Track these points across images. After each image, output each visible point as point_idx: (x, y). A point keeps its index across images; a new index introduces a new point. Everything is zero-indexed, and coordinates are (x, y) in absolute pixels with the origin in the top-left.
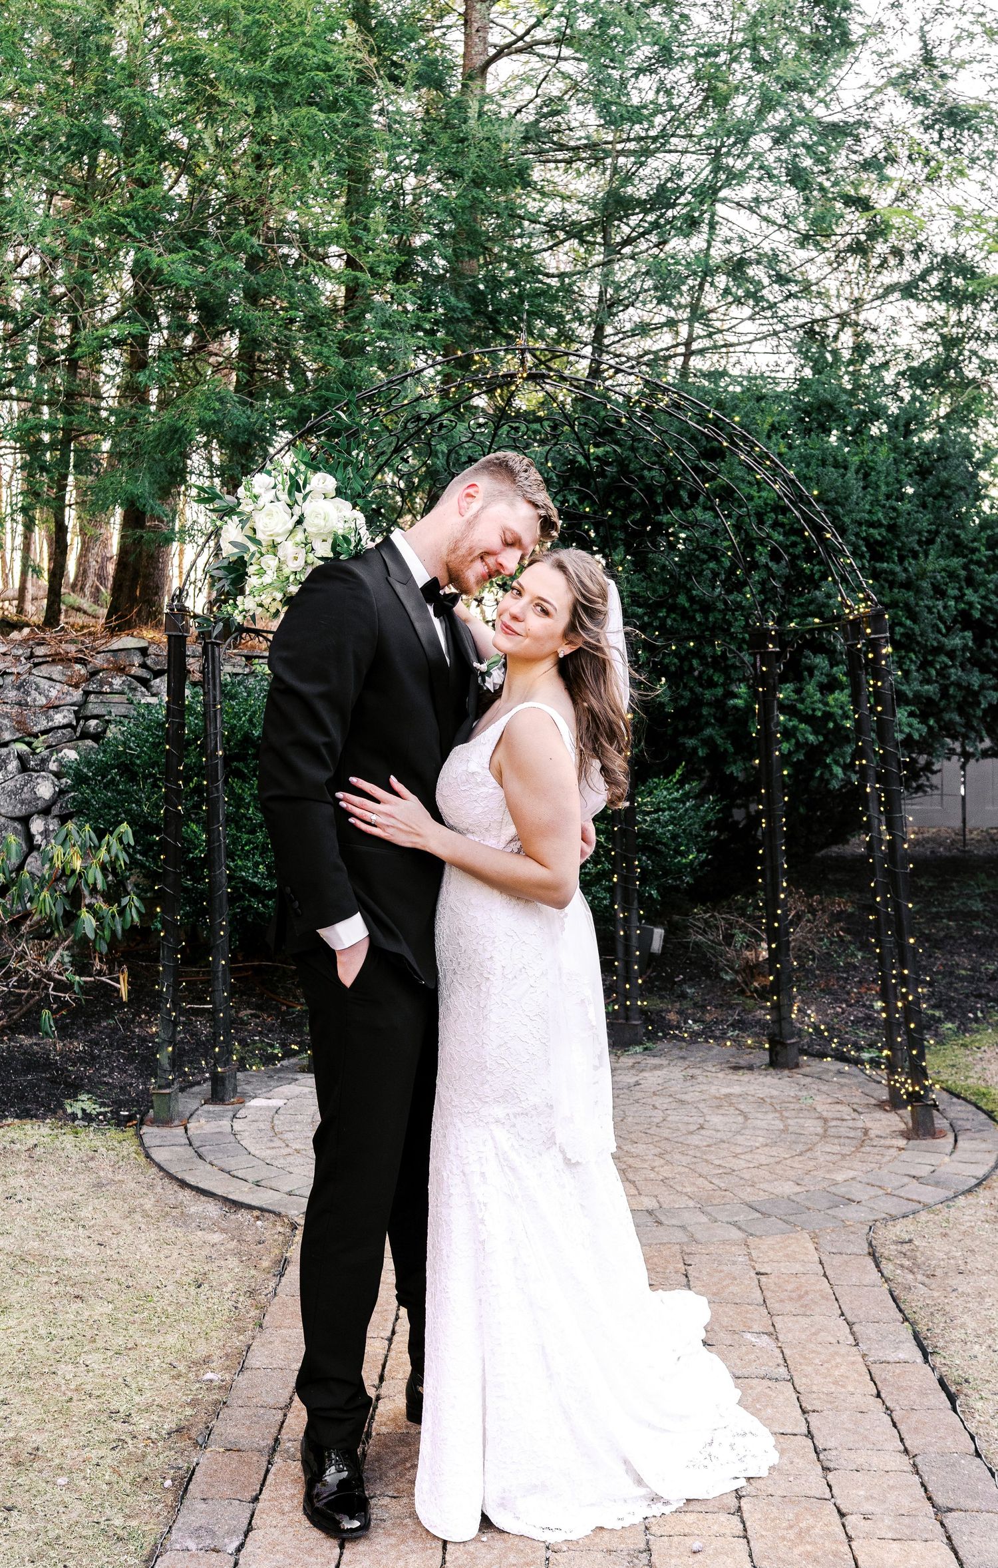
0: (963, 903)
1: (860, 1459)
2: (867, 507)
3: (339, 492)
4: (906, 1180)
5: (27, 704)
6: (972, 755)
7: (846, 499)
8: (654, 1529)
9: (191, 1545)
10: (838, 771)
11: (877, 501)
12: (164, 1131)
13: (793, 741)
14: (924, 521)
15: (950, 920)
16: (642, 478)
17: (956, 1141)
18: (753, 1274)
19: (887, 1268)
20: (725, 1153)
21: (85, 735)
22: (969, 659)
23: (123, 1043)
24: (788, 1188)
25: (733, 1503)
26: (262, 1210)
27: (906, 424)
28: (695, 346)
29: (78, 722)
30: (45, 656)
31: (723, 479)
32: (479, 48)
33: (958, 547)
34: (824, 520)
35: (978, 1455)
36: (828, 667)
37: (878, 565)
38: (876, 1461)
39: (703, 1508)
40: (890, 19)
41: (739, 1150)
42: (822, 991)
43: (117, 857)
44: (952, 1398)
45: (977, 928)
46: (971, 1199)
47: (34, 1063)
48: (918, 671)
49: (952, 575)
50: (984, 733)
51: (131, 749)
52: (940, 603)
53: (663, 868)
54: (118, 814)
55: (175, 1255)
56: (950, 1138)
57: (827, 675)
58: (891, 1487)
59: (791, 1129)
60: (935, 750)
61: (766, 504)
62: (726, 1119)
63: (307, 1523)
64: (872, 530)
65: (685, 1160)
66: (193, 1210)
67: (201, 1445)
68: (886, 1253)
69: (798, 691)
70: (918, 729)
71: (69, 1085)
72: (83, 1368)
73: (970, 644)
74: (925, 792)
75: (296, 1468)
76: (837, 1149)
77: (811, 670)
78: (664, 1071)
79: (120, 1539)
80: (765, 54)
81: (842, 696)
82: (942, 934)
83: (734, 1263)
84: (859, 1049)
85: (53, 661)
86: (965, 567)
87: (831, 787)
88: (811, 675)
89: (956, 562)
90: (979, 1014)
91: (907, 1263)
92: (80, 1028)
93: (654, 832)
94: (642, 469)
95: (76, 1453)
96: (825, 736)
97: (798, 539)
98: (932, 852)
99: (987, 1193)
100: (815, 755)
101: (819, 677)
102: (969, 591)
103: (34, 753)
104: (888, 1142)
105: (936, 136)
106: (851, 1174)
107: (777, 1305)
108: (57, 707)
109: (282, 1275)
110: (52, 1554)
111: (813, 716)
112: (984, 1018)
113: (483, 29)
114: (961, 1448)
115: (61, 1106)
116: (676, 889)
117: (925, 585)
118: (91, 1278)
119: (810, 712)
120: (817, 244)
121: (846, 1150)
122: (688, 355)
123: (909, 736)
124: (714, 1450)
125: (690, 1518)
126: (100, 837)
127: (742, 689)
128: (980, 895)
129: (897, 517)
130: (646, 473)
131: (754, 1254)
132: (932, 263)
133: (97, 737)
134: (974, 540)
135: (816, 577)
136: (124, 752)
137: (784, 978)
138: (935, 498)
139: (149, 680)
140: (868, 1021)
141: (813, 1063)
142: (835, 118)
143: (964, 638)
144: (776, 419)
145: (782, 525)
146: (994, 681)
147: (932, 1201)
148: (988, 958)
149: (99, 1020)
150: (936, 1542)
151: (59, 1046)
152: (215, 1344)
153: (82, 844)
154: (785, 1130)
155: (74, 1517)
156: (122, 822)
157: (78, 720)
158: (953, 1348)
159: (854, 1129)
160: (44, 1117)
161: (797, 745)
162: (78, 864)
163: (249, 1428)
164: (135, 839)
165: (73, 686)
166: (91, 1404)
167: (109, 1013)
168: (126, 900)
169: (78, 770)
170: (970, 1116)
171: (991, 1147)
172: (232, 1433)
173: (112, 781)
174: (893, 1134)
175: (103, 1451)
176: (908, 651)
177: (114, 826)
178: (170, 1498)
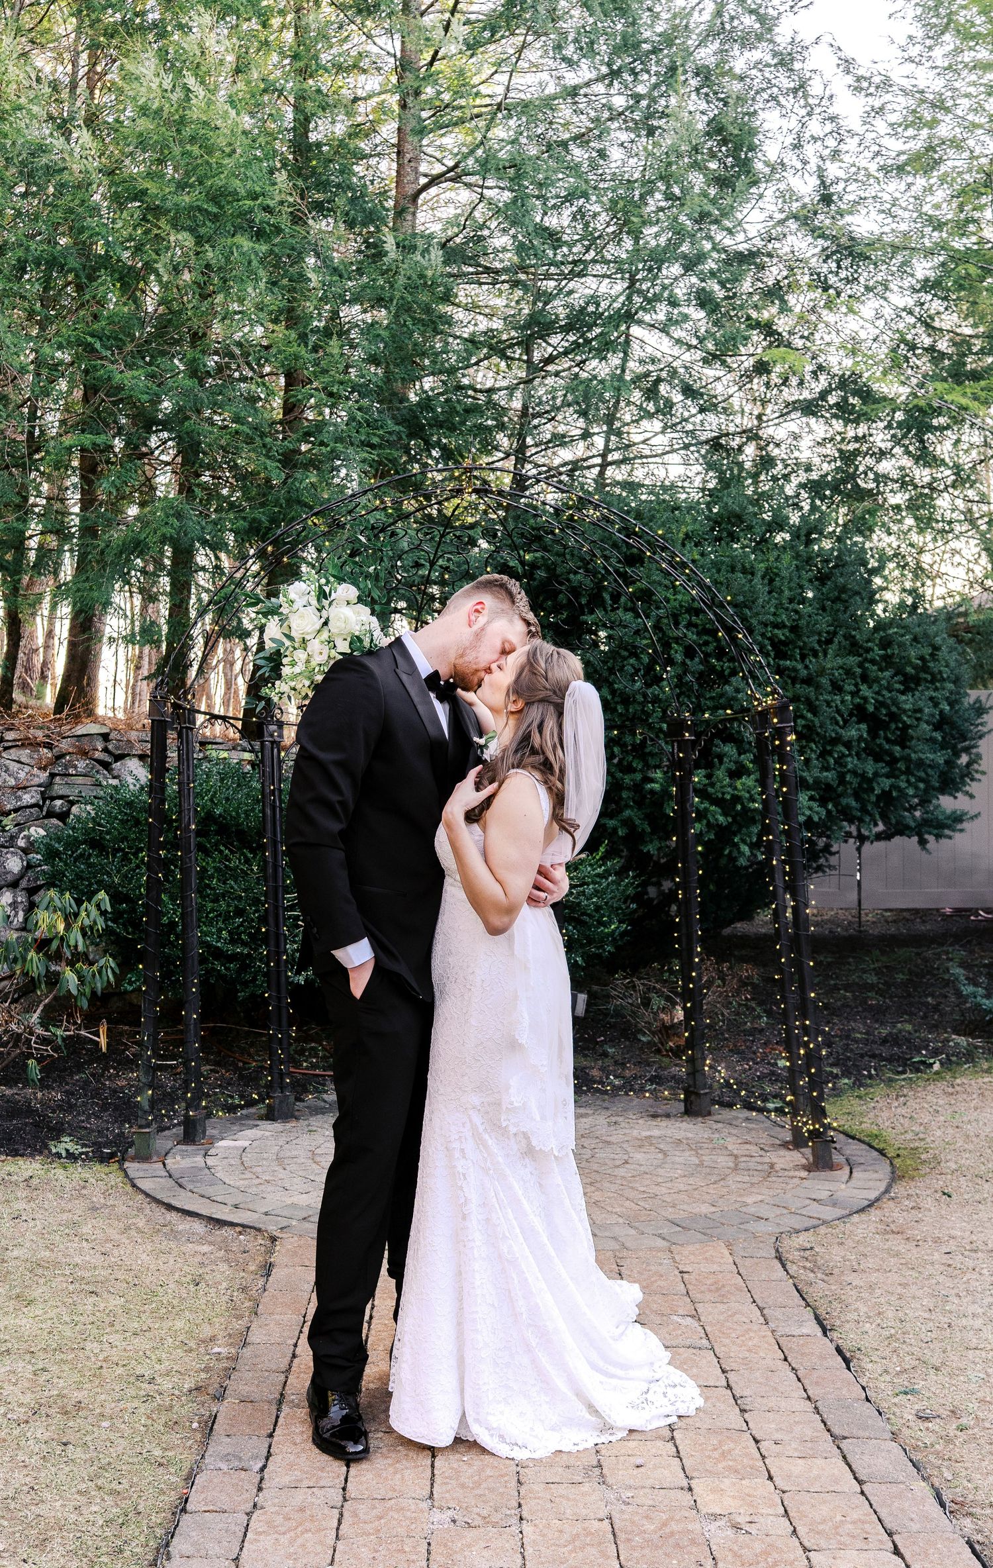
0: (860, 977)
1: (772, 1403)
2: (772, 610)
3: (360, 600)
4: (808, 1202)
6: (867, 838)
7: (754, 602)
8: (603, 1452)
9: (224, 1466)
10: (745, 849)
11: (781, 604)
12: (145, 1166)
13: (705, 822)
14: (823, 623)
15: (846, 991)
16: (568, 580)
17: (851, 1172)
18: (677, 1272)
19: (792, 1269)
20: (648, 1182)
21: (50, 814)
22: (864, 750)
23: (97, 1094)
24: (705, 1209)
25: (668, 1434)
26: (243, 1226)
27: (807, 533)
28: (610, 458)
29: (44, 802)
30: (14, 740)
31: (644, 584)
32: (411, 178)
33: (854, 647)
34: (735, 622)
35: (868, 1400)
36: (736, 755)
37: (781, 662)
38: (784, 1404)
39: (643, 1438)
40: (791, 159)
41: (660, 1180)
42: (731, 1050)
43: (95, 922)
44: (847, 1362)
45: (872, 999)
46: (863, 1216)
47: (16, 1110)
48: (817, 759)
49: (849, 672)
50: (877, 817)
51: (102, 825)
52: (838, 697)
53: (587, 938)
54: (90, 885)
55: (172, 1262)
56: (847, 1170)
57: (736, 762)
58: (797, 1423)
59: (706, 1164)
60: (833, 831)
61: (681, 606)
62: (648, 1156)
63: (317, 1451)
64: (776, 631)
65: (613, 1188)
66: (181, 1228)
67: (219, 1397)
68: (791, 1258)
69: (709, 776)
70: (818, 813)
71: (51, 1129)
72: (107, 1345)
73: (865, 735)
74: (824, 872)
75: (303, 1413)
76: (747, 1179)
77: (720, 757)
78: (590, 1119)
79: (160, 1465)
80: (676, 190)
81: (748, 781)
82: (839, 1003)
83: (661, 1264)
84: (765, 1100)
85: (22, 745)
86: (860, 665)
87: (738, 864)
88: (721, 762)
89: (852, 660)
90: (873, 1072)
91: (808, 1265)
92: (55, 1081)
93: (579, 904)
94: (569, 573)
95: (113, 1405)
96: (734, 818)
97: (710, 639)
98: (831, 932)
99: (879, 1212)
100: (724, 835)
101: (728, 764)
102: (864, 687)
103: (4, 831)
104: (792, 1173)
105: (834, 265)
106: (760, 1198)
107: (698, 1295)
108: (25, 788)
109: (269, 1275)
110: (107, 1475)
111: (723, 799)
112: (879, 1075)
113: (416, 160)
114: (854, 1395)
115: (46, 1146)
116: (599, 956)
117: (824, 681)
118: (99, 1279)
119: (720, 795)
120: (723, 363)
121: (755, 1180)
122: (604, 466)
123: (810, 818)
124: (650, 1396)
125: (632, 1444)
126: (79, 903)
127: (658, 775)
128: (874, 969)
129: (800, 619)
130: (572, 576)
131: (677, 1258)
132: (830, 384)
133: (63, 816)
134: (869, 641)
135: (726, 673)
136: (93, 829)
137: (697, 1033)
138: (833, 602)
139: (110, 764)
140: (773, 1077)
141: (723, 1112)
142: (742, 248)
143: (859, 730)
144: (690, 528)
145: (696, 626)
146: (887, 770)
147: (830, 1218)
148: (882, 1023)
149: (71, 1075)
150: (834, 1460)
151: (39, 1095)
152: (217, 1327)
153: (63, 910)
154: (701, 1164)
155: (120, 1449)
156: (98, 891)
157: (44, 800)
158: (848, 1326)
159: (762, 1163)
160: (32, 1156)
161: (709, 825)
162: (61, 927)
163: (258, 1386)
164: (112, 906)
165: (40, 768)
166: (120, 1370)
167: (80, 1068)
168: (102, 962)
169: (48, 846)
170: (864, 1153)
171: (882, 1176)
172: (244, 1389)
173: (82, 855)
174: (797, 1167)
175: (136, 1404)
176: (810, 739)
177: (90, 895)
178: (199, 1436)
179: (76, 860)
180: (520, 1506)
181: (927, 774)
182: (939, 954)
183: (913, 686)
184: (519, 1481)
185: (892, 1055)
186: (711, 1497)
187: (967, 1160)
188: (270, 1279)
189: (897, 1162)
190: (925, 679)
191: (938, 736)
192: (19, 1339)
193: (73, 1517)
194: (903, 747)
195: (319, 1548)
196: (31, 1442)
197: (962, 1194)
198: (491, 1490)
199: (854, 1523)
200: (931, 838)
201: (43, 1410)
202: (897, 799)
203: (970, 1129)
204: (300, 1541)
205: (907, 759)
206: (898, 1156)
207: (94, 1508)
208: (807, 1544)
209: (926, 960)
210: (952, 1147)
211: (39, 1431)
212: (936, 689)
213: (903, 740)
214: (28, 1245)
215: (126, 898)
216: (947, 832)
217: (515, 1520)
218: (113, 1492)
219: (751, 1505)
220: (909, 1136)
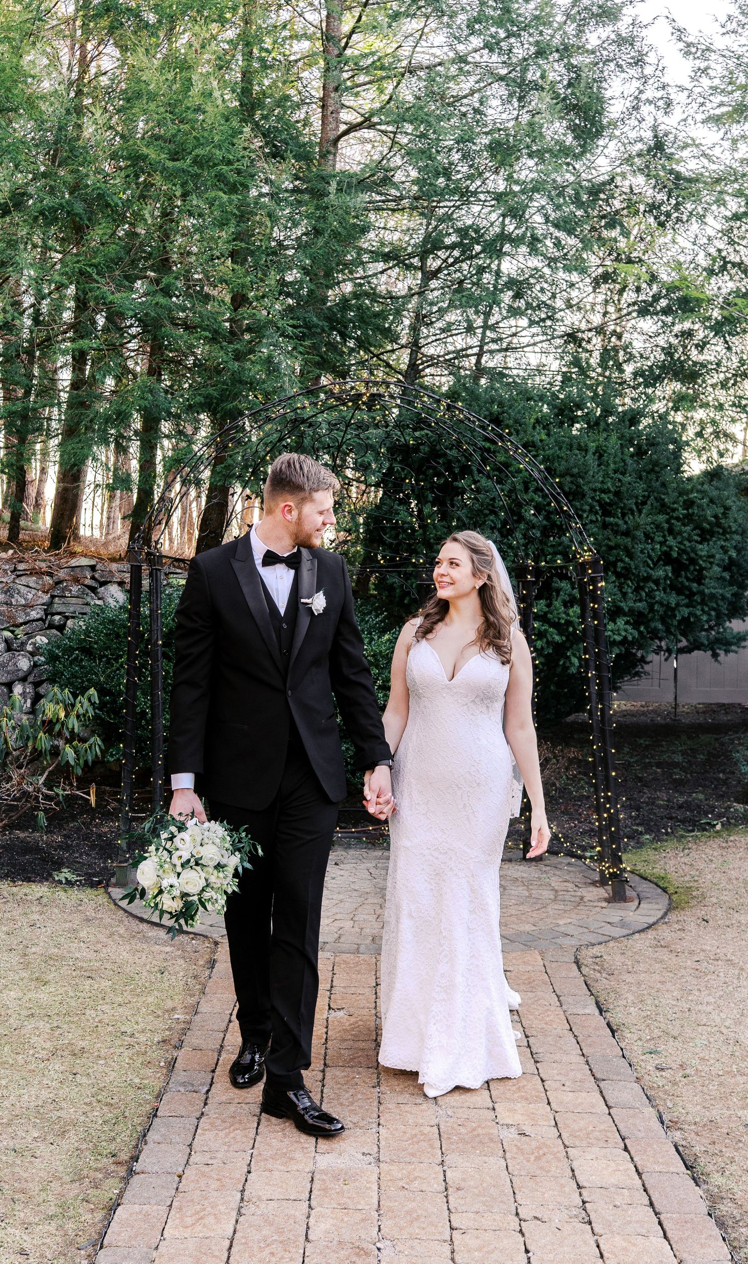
0: (668, 757)
1: (557, 1057)
2: (600, 479)
4: (604, 924)
5: (11, 604)
6: (673, 651)
7: (586, 473)
9: (182, 1089)
10: (575, 661)
11: (608, 474)
13: (545, 640)
14: (640, 488)
15: (657, 768)
17: (639, 904)
19: (585, 970)
21: (51, 626)
22: (668, 586)
23: (87, 837)
24: (528, 928)
26: (195, 934)
27: (631, 419)
29: (46, 617)
30: (25, 570)
32: (333, 126)
33: (663, 508)
35: (624, 1057)
36: (569, 589)
37: (607, 519)
38: (565, 1058)
42: (562, 812)
43: (87, 711)
44: (613, 1032)
45: (676, 774)
46: (642, 935)
47: (29, 848)
48: (632, 593)
49: (658, 527)
50: (680, 636)
51: (91, 637)
52: (650, 546)
54: (83, 682)
55: (144, 957)
56: (636, 902)
57: (570, 595)
58: (573, 1070)
59: (533, 896)
60: (646, 647)
64: (603, 495)
66: (150, 934)
67: (178, 1047)
68: (585, 963)
69: (549, 606)
70: (631, 633)
71: (54, 863)
72: (101, 1012)
73: (670, 575)
74: (640, 676)
76: (561, 907)
77: (558, 591)
79: (139, 1088)
81: (577, 609)
82: (650, 777)
84: (582, 850)
85: (31, 573)
86: (668, 521)
87: (570, 672)
88: (558, 595)
89: (661, 518)
90: (669, 830)
91: (597, 968)
92: (56, 827)
95: (106, 1050)
96: (567, 637)
98: (651, 720)
99: (654, 933)
100: (559, 650)
101: (563, 596)
102: (670, 538)
103: (16, 639)
104: (595, 904)
106: (569, 921)
108: (32, 606)
109: (213, 968)
110: (103, 1093)
111: (559, 623)
112: (672, 833)
113: (337, 111)
114: (614, 1054)
115: (50, 875)
117: (639, 534)
118: (94, 968)
119: (556, 620)
121: (568, 908)
122: (480, 355)
123: (625, 638)
126: (75, 696)
128: (681, 751)
129: (621, 486)
133: (61, 628)
134: (674, 503)
136: (84, 640)
138: (648, 473)
139: (96, 588)
140: (592, 832)
141: (552, 858)
143: (665, 571)
146: (687, 601)
147: (617, 936)
148: (682, 794)
149: (67, 823)
150: (593, 1094)
151: (45, 838)
152: (177, 1002)
153: (63, 702)
154: (530, 896)
155: (112, 1078)
156: (88, 688)
157: (46, 615)
158: (618, 1009)
159: (575, 896)
160: (41, 882)
161: (548, 642)
162: (62, 715)
163: (205, 1040)
164: (99, 698)
165: (44, 592)
166: (110, 1029)
167: (74, 818)
168: (92, 740)
169: (50, 651)
170: (651, 890)
171: (660, 907)
172: (195, 1042)
173: (76, 658)
174: (599, 900)
175: (122, 1050)
176: (627, 578)
177: (83, 691)
178: (165, 1071)
179: (71, 664)
180: (379, 1117)
181: (717, 604)
182: (733, 740)
183: (708, 537)
184: (379, 1102)
185: (685, 818)
186: (507, 1114)
187: (726, 897)
188: (214, 970)
189: (674, 897)
190: (718, 532)
191: (727, 575)
192: (40, 1007)
193: (82, 1118)
194: (700, 584)
195: (245, 1140)
196: (52, 1072)
197: (717, 921)
198: (361, 1107)
199: (600, 1131)
200: (722, 653)
201: (59, 1053)
202: (694, 623)
203: (733, 874)
204: (232, 1135)
205: (702, 593)
206: (676, 892)
207: (96, 1114)
208: (567, 1143)
209: (722, 744)
210: (717, 887)
211: (56, 1065)
212: (726, 540)
213: (699, 579)
214: (42, 944)
215: (109, 693)
216: (734, 648)
217: (375, 1125)
218: (107, 1104)
219: (533, 1119)
220: (686, 879)
